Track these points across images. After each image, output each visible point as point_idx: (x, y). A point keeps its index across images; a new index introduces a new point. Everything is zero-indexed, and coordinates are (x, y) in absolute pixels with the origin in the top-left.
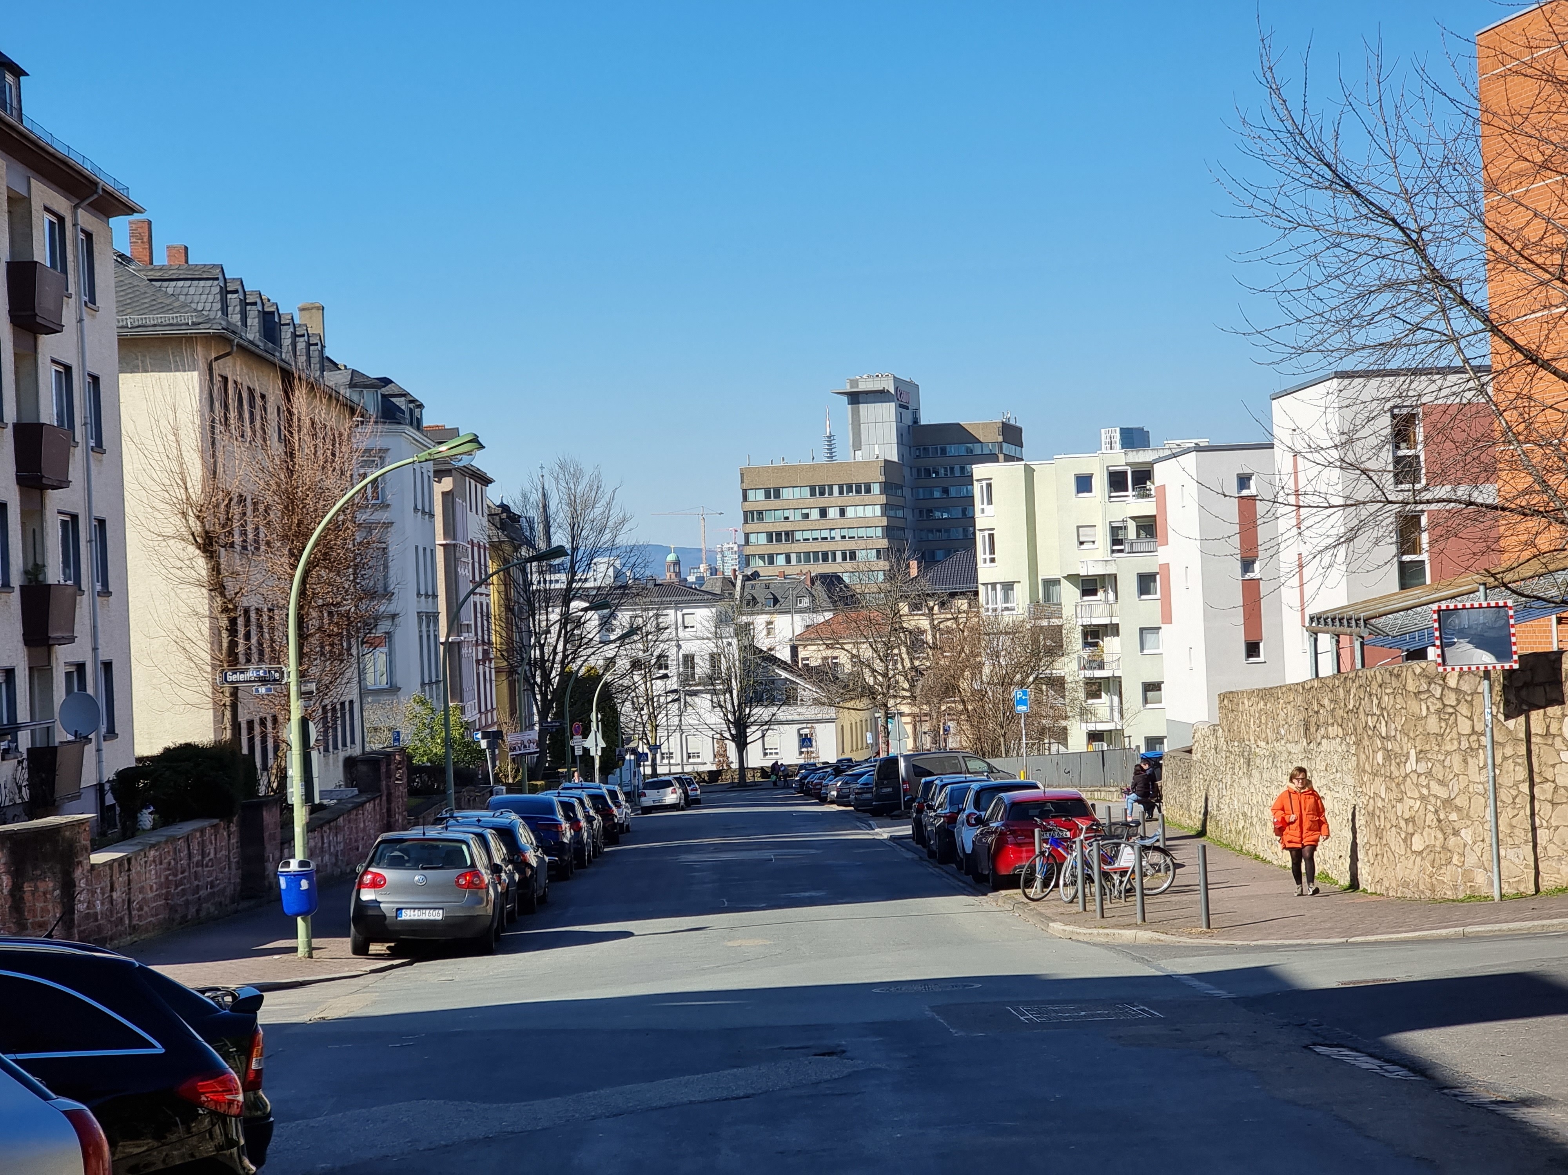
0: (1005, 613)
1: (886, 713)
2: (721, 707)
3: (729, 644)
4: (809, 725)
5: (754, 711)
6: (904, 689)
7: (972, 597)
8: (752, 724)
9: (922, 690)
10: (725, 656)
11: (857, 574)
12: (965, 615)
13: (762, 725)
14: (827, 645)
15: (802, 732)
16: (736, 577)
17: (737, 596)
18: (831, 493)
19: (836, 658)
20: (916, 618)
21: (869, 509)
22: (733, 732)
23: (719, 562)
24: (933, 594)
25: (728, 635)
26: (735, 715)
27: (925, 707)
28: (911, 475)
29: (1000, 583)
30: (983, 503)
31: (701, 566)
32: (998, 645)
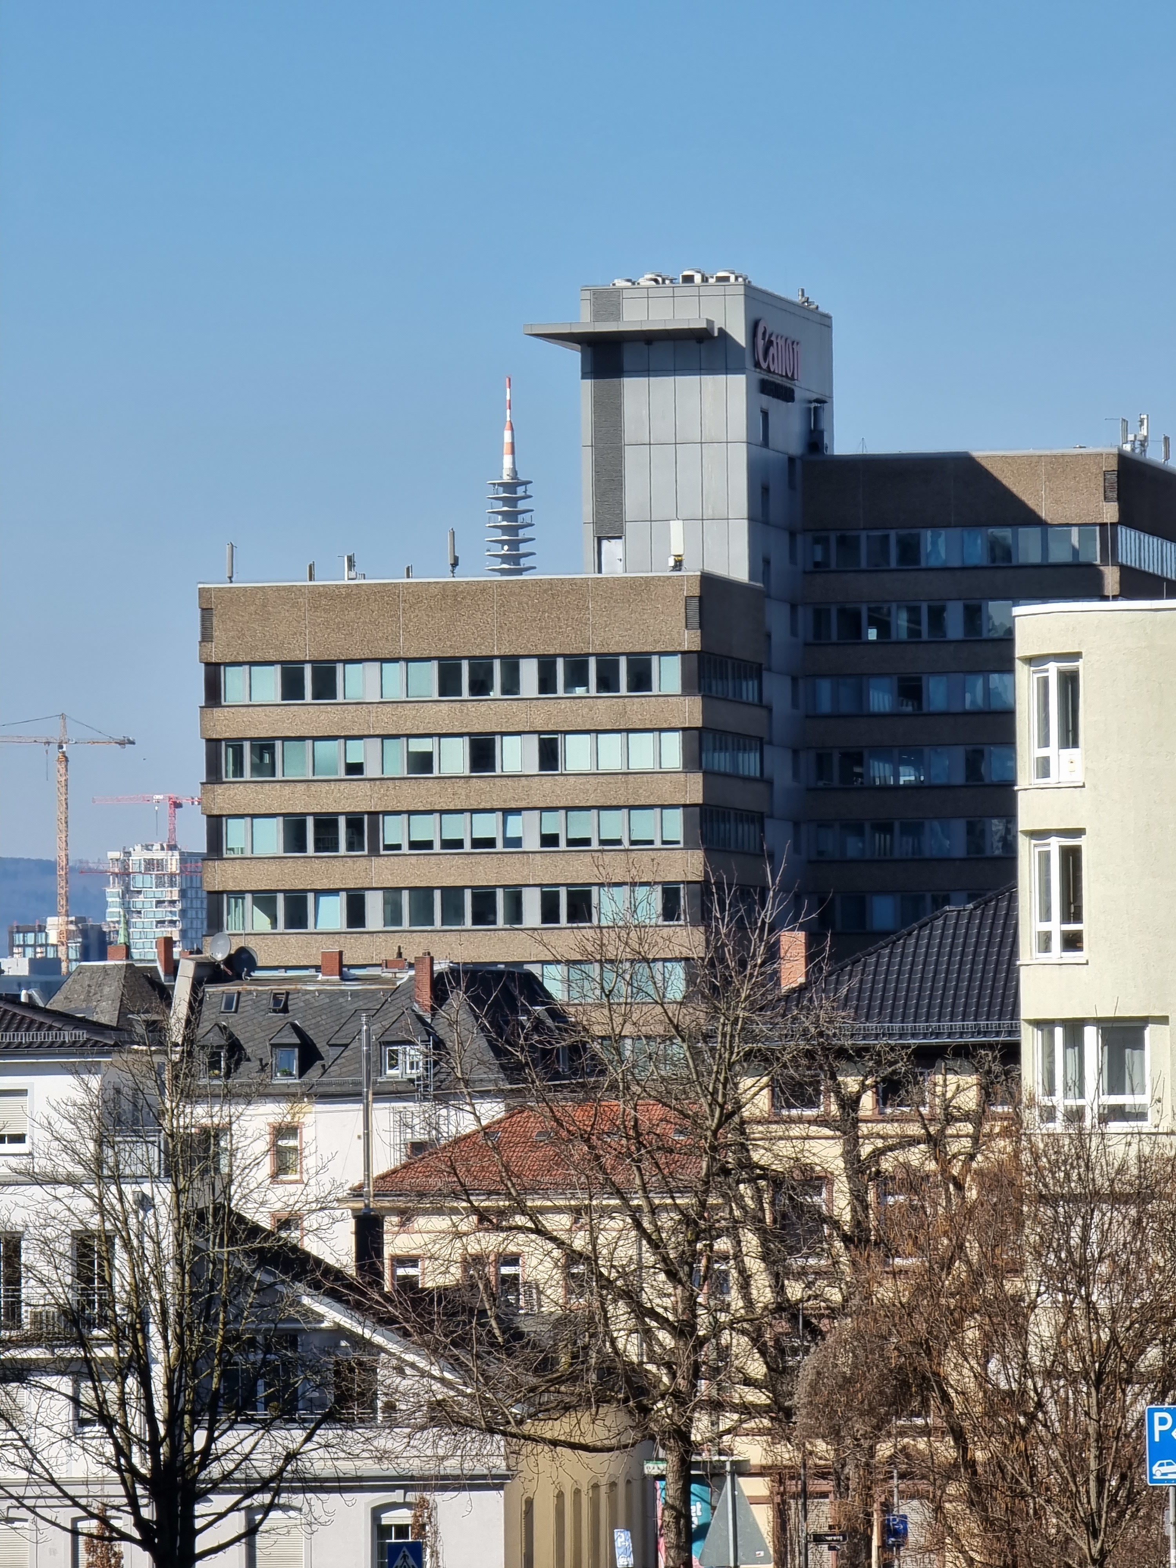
0: (1114, 1127)
1: (685, 1465)
2: (107, 1421)
3: (145, 1203)
4: (411, 1497)
5: (224, 1442)
6: (748, 1382)
7: (997, 1068)
8: (215, 1487)
9: (814, 1389)
10: (127, 1245)
11: (594, 970)
12: (969, 1128)
13: (249, 1494)
14: (483, 1216)
15: (389, 1518)
16: (172, 968)
17: (177, 1032)
18: (511, 686)
19: (513, 1260)
20: (796, 1131)
21: (643, 744)
22: (147, 1513)
23: (114, 911)
24: (861, 1051)
25: (140, 1170)
26: (155, 1454)
27: (821, 1446)
28: (794, 632)
29: (1097, 1022)
30: (1045, 742)
31: (51, 921)
32: (1085, 1239)
